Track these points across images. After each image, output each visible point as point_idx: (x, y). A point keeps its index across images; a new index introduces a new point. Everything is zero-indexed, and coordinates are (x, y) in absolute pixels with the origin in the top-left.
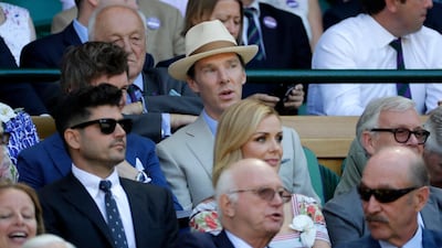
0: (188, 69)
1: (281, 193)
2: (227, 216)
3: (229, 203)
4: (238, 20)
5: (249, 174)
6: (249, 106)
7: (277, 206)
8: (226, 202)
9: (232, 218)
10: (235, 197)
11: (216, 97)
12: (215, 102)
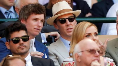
0: (54, 20)
1: (99, 52)
2: (78, 62)
3: (78, 57)
4: (70, 2)
5: (86, 44)
6: (82, 24)
7: (97, 56)
8: (77, 56)
9: (80, 62)
10: (80, 54)
11: (65, 31)
12: (65, 33)
